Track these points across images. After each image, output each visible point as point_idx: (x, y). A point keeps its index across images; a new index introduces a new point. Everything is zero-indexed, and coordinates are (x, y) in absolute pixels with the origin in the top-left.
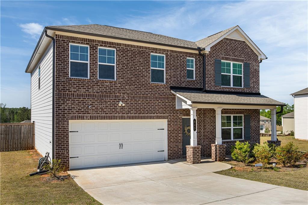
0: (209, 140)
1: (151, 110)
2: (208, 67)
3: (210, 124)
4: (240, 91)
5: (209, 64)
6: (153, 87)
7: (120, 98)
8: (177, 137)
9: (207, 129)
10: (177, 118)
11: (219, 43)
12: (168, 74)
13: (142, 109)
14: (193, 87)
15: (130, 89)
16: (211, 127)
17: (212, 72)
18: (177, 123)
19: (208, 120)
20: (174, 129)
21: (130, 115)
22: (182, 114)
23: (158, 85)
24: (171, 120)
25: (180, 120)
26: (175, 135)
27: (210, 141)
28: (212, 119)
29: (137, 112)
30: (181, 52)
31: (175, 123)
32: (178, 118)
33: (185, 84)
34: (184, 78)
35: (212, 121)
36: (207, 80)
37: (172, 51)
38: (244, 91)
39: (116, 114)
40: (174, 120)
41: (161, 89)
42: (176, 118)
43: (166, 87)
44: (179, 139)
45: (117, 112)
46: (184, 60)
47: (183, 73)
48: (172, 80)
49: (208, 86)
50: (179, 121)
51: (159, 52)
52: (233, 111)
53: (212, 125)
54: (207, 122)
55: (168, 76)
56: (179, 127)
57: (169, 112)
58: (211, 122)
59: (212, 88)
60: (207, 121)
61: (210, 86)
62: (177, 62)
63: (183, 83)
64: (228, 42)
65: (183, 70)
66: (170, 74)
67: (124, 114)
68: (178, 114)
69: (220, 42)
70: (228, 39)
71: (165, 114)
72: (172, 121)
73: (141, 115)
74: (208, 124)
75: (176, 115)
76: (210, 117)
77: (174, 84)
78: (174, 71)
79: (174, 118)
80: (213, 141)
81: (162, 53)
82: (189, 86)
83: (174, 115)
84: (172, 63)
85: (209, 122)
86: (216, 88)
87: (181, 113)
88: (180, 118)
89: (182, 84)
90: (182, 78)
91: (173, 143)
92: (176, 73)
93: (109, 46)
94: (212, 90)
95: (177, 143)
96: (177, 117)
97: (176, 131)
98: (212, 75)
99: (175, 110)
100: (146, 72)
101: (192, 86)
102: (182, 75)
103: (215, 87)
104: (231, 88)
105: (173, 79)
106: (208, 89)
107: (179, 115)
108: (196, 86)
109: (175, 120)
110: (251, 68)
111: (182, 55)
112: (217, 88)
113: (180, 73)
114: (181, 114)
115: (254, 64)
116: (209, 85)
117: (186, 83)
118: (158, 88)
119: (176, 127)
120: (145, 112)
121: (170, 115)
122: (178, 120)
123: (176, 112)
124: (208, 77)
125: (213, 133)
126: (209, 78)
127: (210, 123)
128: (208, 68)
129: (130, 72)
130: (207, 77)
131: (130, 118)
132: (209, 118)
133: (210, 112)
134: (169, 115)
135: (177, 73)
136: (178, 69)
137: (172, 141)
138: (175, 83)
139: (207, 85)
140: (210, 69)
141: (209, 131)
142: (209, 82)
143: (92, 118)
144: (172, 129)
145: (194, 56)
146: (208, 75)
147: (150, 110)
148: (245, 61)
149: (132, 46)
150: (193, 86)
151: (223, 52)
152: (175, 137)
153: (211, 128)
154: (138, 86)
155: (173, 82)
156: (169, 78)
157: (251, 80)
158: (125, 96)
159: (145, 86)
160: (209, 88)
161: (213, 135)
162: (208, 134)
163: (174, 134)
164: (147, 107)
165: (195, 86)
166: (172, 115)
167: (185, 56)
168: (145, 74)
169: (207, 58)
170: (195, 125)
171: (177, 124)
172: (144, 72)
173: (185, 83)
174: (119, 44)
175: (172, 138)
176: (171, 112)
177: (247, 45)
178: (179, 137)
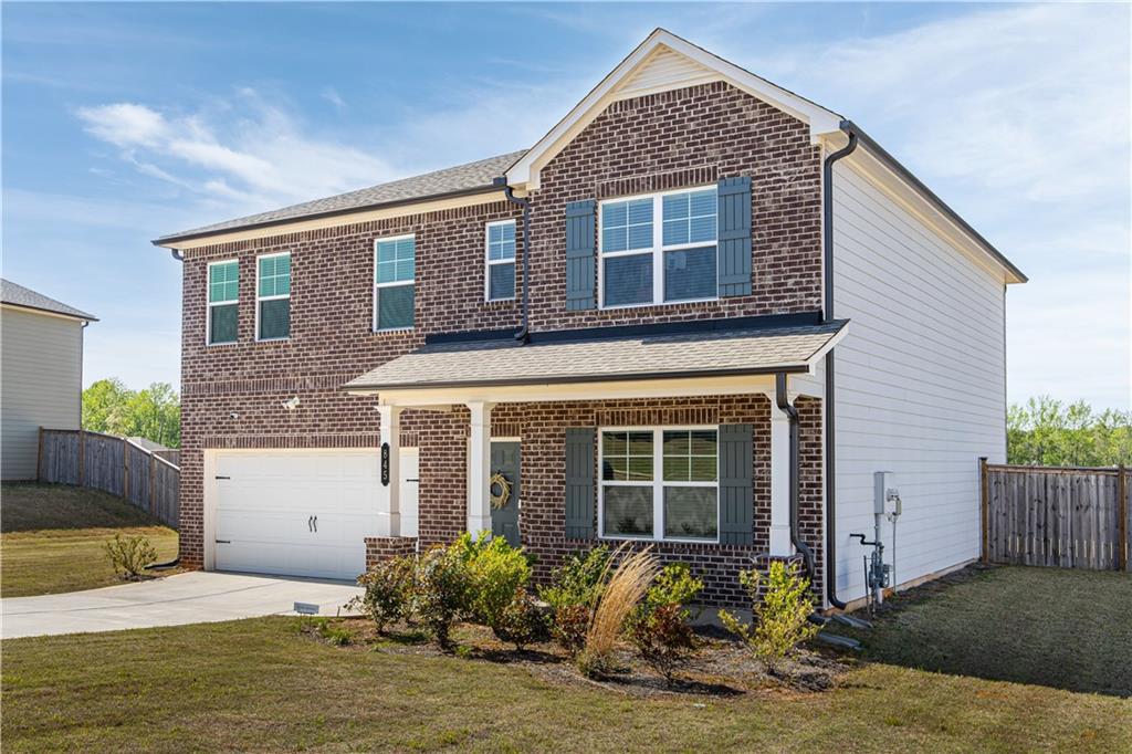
0: (539, 528)
1: (369, 419)
2: (536, 244)
3: (546, 465)
4: (694, 317)
5: (540, 232)
6: (375, 344)
7: (297, 388)
8: (447, 507)
9: (531, 485)
10: (447, 444)
11: (589, 133)
12: (421, 294)
13: (346, 415)
14: (503, 327)
15: (319, 359)
16: (548, 477)
17: (555, 259)
18: (448, 460)
19: (535, 448)
20: (436, 481)
21: (316, 434)
22: (462, 427)
23: (390, 338)
24: (428, 449)
25: (456, 449)
26: (442, 502)
27: (541, 534)
28: (553, 445)
29: (334, 425)
30: (463, 211)
31: (439, 460)
32: (452, 443)
33: (477, 320)
34: (470, 300)
35: (555, 453)
36: (533, 295)
37: (434, 215)
38: (715, 316)
39: (287, 431)
40: (436, 449)
41: (400, 348)
42: (444, 444)
43: (413, 341)
44: (453, 518)
45: (289, 426)
46: (472, 236)
47: (468, 284)
48: (431, 314)
49: (536, 318)
50: (455, 455)
51: (396, 231)
52: (651, 409)
53: (552, 471)
54: (532, 457)
55: (419, 303)
56: (452, 476)
57: (422, 422)
58: (547, 459)
59: (555, 322)
60: (532, 454)
61: (545, 317)
62: (449, 249)
63: (470, 316)
64: (631, 113)
65: (468, 274)
66: (427, 294)
67: (305, 431)
68: (451, 427)
69: (592, 126)
70: (631, 100)
71: (410, 428)
72: (431, 454)
73: (343, 434)
74: (535, 465)
75: (443, 433)
76: (544, 439)
77: (438, 327)
78: (438, 283)
79: (437, 444)
80: (554, 534)
81: (404, 230)
82: (489, 324)
83: (437, 433)
84: (435, 256)
85: (539, 459)
86: (571, 322)
87: (461, 424)
88: (457, 443)
89: (463, 322)
90: (465, 301)
91: (434, 528)
92: (444, 287)
93: (275, 249)
94: (552, 330)
95: (447, 528)
96: (447, 438)
97: (442, 486)
98: (556, 270)
99: (441, 417)
100: (359, 301)
101: (502, 324)
102: (465, 290)
103: (566, 315)
104: (658, 311)
105: (434, 309)
106: (539, 329)
107: (455, 433)
108: (515, 323)
109: (441, 449)
110: (763, 197)
111: (467, 220)
112: (574, 320)
113: (459, 285)
114: (460, 430)
115: (782, 172)
116: (542, 312)
117: (478, 315)
118: (390, 345)
119: (442, 476)
120: (355, 425)
121: (426, 433)
122: (451, 449)
123: (444, 422)
124: (537, 284)
125: (555, 500)
126: (544, 283)
127: (544, 462)
128: (540, 246)
129: (319, 310)
130: (533, 284)
131: (317, 443)
132: (542, 442)
133: (542, 418)
134: (421, 433)
135: (448, 286)
136: (454, 270)
137: (430, 522)
138: (443, 323)
139: (532, 315)
140: (547, 248)
141: (539, 494)
142: (541, 300)
143: (241, 443)
144: (430, 481)
145: (511, 212)
146: (536, 272)
147: (367, 419)
148: (724, 170)
149: (324, 232)
150: (506, 324)
151: (605, 165)
152: (441, 507)
153: (547, 483)
154: (338, 347)
155: (436, 319)
156: (424, 310)
157: (764, 254)
158: (308, 381)
159: (356, 346)
160: (542, 323)
161: (555, 511)
162: (535, 505)
163: (436, 497)
164: (359, 409)
165: (510, 323)
166: (432, 433)
167: (479, 219)
168: (355, 307)
169: (533, 208)
170: (385, 466)
171: (448, 465)
172: (354, 302)
173: (475, 317)
174: (295, 237)
175: (429, 512)
176: (426, 422)
177: (739, 91)
178: (454, 511)
